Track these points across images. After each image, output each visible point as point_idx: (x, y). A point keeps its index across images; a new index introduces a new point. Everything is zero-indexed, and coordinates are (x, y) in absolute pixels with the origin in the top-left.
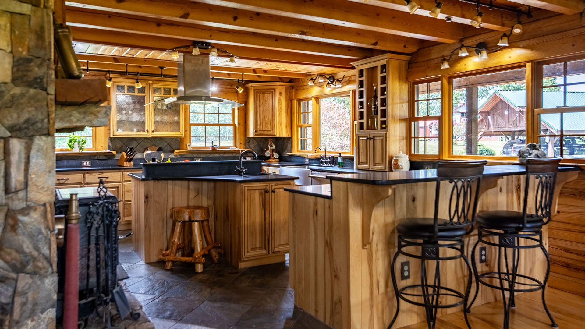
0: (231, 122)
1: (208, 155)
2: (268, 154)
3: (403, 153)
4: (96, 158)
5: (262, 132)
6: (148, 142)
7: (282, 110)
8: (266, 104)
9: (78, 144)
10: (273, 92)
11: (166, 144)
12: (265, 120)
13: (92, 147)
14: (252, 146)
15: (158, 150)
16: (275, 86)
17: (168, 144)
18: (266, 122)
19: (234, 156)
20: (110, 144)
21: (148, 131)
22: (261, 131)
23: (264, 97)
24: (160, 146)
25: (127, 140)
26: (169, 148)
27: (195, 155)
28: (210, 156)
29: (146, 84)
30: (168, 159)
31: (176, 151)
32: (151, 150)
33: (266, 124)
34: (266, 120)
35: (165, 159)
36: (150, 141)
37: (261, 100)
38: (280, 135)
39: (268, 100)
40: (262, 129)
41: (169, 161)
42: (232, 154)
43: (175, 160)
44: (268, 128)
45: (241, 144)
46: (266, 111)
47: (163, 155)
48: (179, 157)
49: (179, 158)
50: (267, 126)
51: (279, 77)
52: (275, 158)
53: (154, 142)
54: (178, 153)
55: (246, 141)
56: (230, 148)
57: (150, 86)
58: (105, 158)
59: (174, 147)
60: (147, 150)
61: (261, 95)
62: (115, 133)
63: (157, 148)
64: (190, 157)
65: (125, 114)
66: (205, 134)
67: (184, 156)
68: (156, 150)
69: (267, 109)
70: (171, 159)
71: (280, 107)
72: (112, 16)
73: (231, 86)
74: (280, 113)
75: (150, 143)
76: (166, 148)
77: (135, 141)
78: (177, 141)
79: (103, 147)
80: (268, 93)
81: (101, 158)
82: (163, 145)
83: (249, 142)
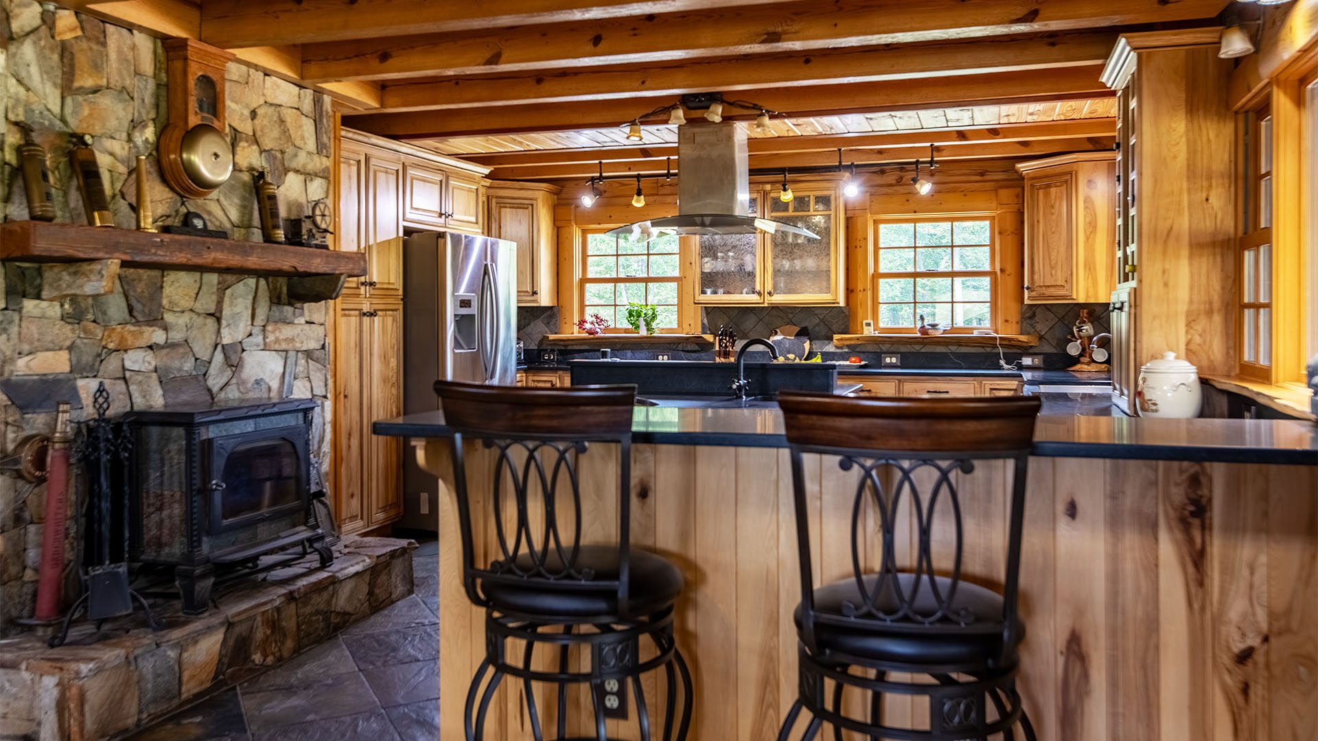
0: (987, 268)
1: (917, 347)
2: (1073, 349)
3: (1177, 358)
4: (680, 347)
5: (1043, 290)
6: (779, 316)
7: (1095, 227)
8: (1052, 214)
9: (645, 320)
10: (1069, 181)
11: (818, 321)
12: (1050, 259)
13: (676, 327)
14: (1042, 328)
15: (798, 335)
16: (1075, 165)
17: (822, 320)
18: (1053, 263)
19: (988, 353)
20: (705, 321)
21: (759, 294)
22: (1041, 286)
23: (1047, 195)
24: (804, 325)
25: (736, 311)
26: (824, 331)
27: (885, 348)
28: (923, 351)
29: (758, 192)
30: (816, 355)
31: (836, 337)
32: (783, 334)
33: (1052, 268)
34: (1052, 258)
35: (811, 355)
36: (782, 314)
37: (1041, 205)
38: (1087, 297)
39: (1057, 204)
40: (1044, 282)
41: (817, 360)
42: (983, 347)
43: (836, 358)
44: (1056, 280)
45: (1006, 321)
46: (1053, 233)
47: (807, 345)
48: (847, 350)
49: (846, 352)
50: (1054, 273)
51: (1089, 139)
52: (1094, 361)
53: (791, 316)
54: (841, 342)
55: (1023, 314)
56: (975, 331)
57: (765, 194)
58: (696, 348)
59: (834, 328)
60: (776, 333)
61: (1041, 192)
62: (697, 298)
63: (797, 329)
64: (871, 350)
65: (723, 258)
66: (915, 299)
67: (858, 350)
68: (795, 333)
69: (1054, 229)
70: (823, 354)
71: (1088, 220)
72: (459, 81)
73: (982, 174)
74: (1088, 238)
75: (782, 318)
76: (817, 329)
77: (752, 315)
78: (843, 315)
79: (692, 325)
80: (1056, 187)
81: (690, 348)
82: (810, 323)
83: (1033, 316)
